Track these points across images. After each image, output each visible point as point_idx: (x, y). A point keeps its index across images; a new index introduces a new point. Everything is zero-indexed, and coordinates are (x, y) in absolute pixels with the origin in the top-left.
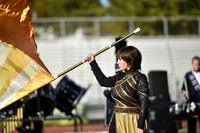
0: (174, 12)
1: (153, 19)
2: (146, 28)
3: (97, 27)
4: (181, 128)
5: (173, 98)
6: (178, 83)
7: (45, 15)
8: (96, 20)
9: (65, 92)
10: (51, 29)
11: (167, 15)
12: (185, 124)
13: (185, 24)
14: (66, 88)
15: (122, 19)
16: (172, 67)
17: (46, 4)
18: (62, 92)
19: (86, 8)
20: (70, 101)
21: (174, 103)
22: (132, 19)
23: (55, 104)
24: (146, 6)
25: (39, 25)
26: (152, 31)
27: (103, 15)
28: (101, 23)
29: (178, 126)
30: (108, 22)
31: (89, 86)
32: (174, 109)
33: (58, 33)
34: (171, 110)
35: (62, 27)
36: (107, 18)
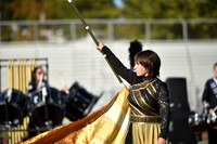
0: (194, 14)
1: (171, 22)
2: (164, 31)
3: (110, 30)
4: (201, 140)
5: (193, 108)
6: (197, 92)
7: (54, 17)
8: (110, 23)
9: (76, 100)
10: (60, 32)
11: (187, 18)
12: (205, 135)
13: (205, 28)
14: (76, 96)
15: (138, 22)
16: (192, 73)
17: (56, 5)
18: (73, 100)
19: (99, 9)
20: (81, 110)
21: (194, 113)
22: (148, 22)
23: (65, 113)
24: (164, 8)
25: (48, 27)
26: (170, 35)
27: (117, 17)
28: (115, 26)
29: (197, 138)
30: (122, 25)
31: (102, 94)
32: (193, 119)
33: (68, 36)
34: (190, 120)
35: (73, 29)
36: (122, 21)
